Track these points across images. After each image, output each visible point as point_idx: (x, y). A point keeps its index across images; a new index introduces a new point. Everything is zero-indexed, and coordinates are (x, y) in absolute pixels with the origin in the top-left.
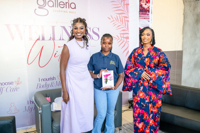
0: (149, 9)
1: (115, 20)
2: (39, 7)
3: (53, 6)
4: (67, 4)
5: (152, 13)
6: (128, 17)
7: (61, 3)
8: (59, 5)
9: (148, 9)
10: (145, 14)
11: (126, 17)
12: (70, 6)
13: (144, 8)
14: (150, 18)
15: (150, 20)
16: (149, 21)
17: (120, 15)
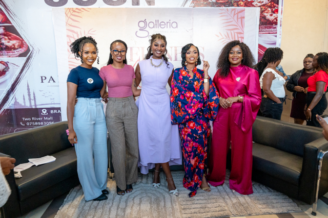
0: (277, 21)
1: (224, 37)
2: (140, 30)
3: (154, 27)
4: (169, 24)
5: (281, 26)
6: (242, 32)
7: (162, 24)
8: (160, 25)
9: (275, 20)
10: (270, 28)
11: (241, 33)
12: (171, 26)
13: (268, 20)
14: (278, 32)
15: (278, 35)
16: (276, 36)
17: (232, 32)
